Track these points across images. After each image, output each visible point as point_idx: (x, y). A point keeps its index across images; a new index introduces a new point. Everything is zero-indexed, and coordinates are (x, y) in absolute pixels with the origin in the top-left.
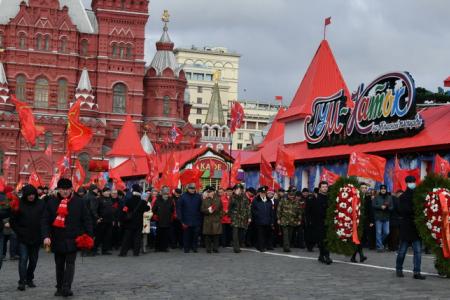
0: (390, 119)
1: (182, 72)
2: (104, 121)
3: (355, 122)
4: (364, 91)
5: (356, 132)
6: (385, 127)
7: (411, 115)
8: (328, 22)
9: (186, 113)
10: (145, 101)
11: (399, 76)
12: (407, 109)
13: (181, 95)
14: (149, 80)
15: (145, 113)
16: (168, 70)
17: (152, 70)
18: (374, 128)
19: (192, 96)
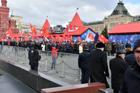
0: (59, 31)
1: (15, 20)
2: (2, 28)
3: (54, 31)
4: (55, 27)
5: (54, 33)
6: (58, 32)
7: (62, 31)
8: (47, 17)
9: (16, 27)
10: (9, 25)
11: (60, 26)
12: (62, 30)
13: (15, 24)
14: (10, 21)
15: (9, 27)
16: (13, 20)
17: (10, 20)
18: (57, 32)
19: (17, 24)
